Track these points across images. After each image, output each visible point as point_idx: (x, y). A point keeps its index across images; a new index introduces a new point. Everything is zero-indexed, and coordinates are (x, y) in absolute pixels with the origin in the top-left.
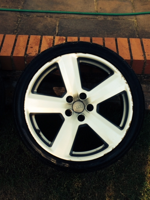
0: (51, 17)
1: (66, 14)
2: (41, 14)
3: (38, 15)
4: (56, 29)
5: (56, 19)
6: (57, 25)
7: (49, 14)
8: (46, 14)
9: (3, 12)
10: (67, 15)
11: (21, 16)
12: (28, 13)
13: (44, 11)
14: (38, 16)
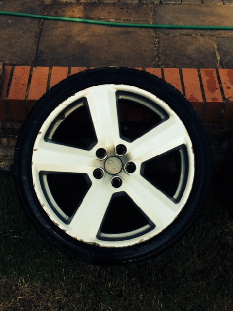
0: (202, 35)
1: (223, 31)
2: (186, 31)
3: (182, 33)
4: (215, 54)
5: (210, 39)
6: (216, 47)
7: (198, 31)
8: (193, 31)
9: (129, 29)
10: (226, 31)
11: (156, 34)
12: (166, 29)
13: (190, 27)
14: (182, 35)
